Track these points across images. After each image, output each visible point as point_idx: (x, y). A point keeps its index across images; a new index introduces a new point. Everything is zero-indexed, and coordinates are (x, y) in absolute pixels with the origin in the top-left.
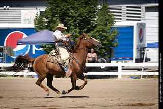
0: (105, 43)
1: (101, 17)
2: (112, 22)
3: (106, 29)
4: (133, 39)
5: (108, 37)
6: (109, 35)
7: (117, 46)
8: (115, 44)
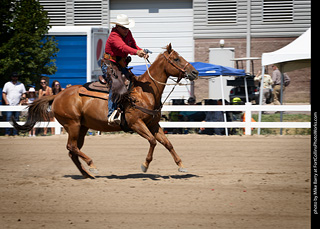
0: (30, 66)
1: (23, 17)
2: (44, 26)
3: (33, 40)
4: (85, 59)
5: (36, 54)
6: (40, 52)
7: (54, 72)
8: (51, 70)
